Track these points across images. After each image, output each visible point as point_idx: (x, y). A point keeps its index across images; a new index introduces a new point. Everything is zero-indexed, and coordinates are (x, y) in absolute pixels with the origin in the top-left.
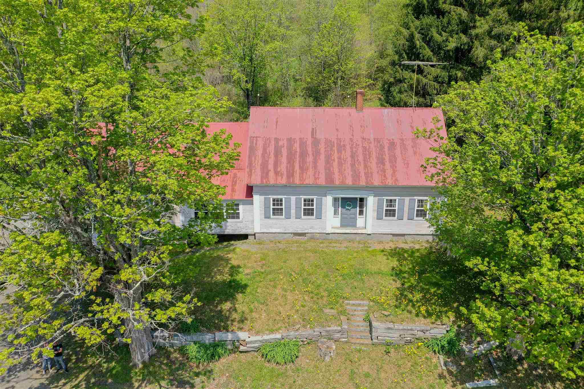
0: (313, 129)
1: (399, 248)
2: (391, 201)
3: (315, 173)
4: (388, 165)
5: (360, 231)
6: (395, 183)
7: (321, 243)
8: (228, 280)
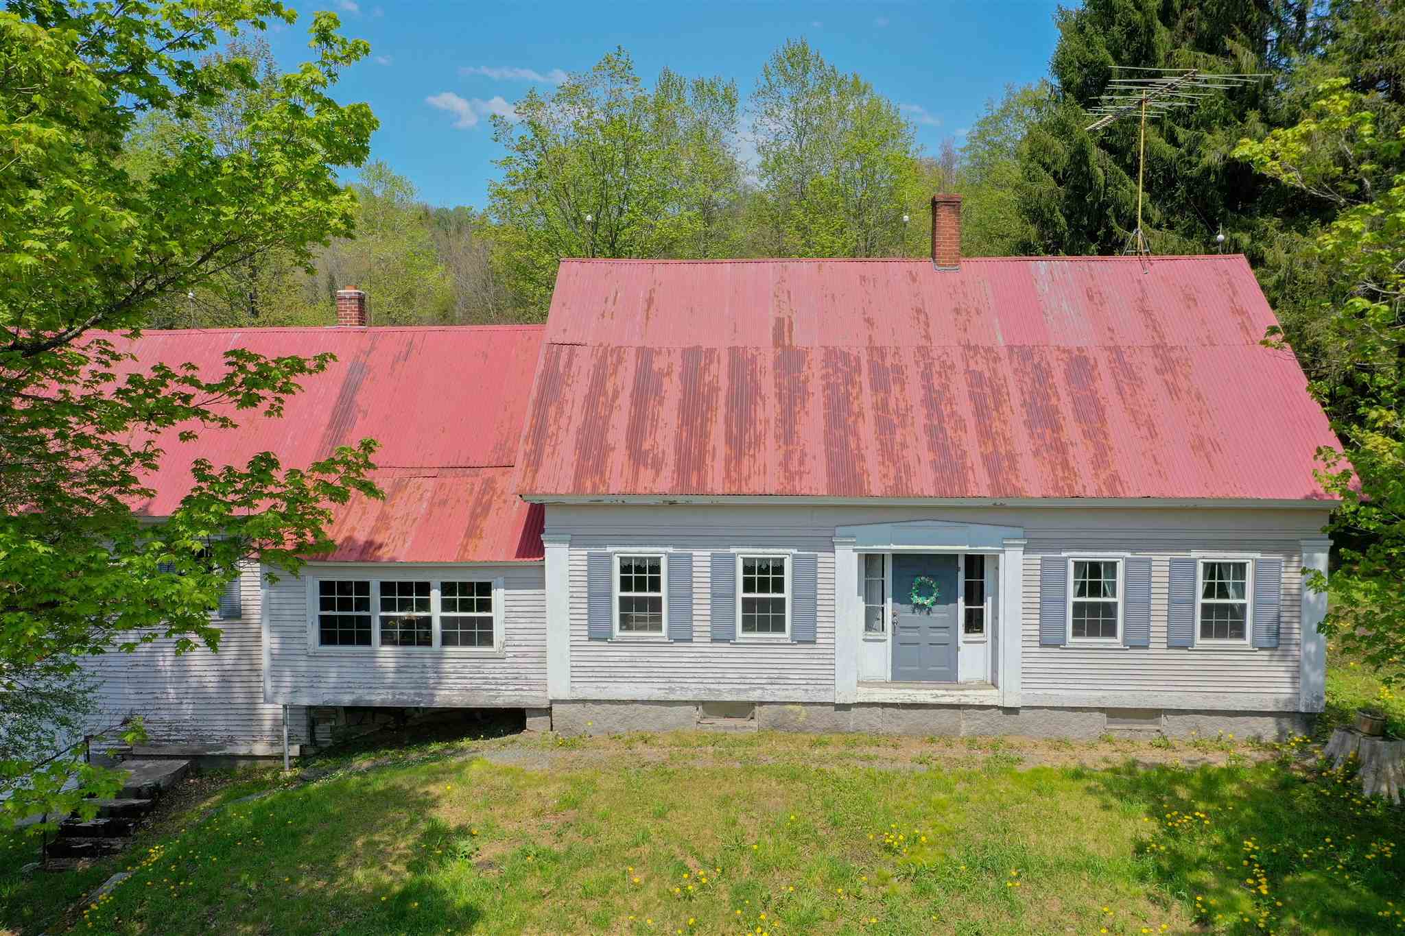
0: (780, 321)
1: (1146, 766)
2: (1095, 568)
3: (788, 456)
4: (1072, 430)
5: (972, 697)
6: (1111, 487)
7: (813, 745)
8: (397, 888)
